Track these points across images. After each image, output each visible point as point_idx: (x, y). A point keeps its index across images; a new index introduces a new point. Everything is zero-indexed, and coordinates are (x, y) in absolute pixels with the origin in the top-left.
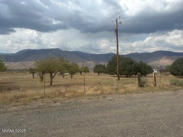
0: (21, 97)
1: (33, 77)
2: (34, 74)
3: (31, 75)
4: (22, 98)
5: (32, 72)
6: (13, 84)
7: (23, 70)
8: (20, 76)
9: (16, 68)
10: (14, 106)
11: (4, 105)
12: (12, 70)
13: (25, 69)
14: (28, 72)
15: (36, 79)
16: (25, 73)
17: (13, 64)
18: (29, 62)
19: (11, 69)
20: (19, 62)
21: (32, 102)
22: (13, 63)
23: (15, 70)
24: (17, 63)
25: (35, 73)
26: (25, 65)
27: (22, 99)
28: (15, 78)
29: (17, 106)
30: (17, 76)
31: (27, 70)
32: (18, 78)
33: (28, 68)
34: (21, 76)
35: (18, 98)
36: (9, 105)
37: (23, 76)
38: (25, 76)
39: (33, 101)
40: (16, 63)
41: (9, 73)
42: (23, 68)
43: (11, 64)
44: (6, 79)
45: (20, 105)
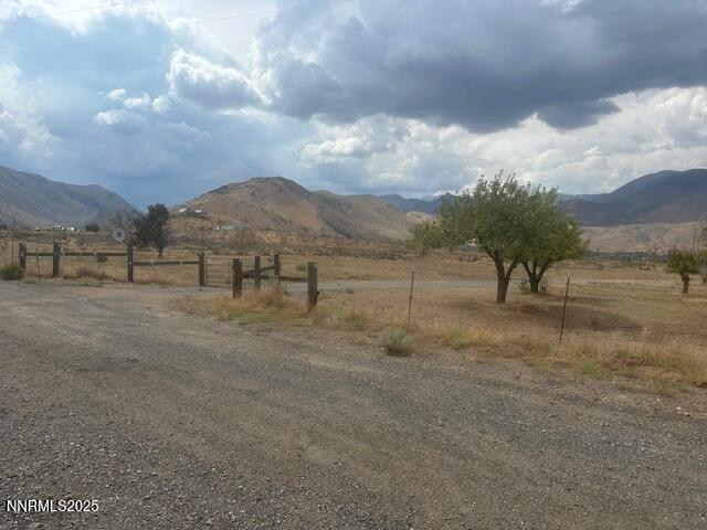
0: (644, 363)
1: (686, 290)
2: (691, 276)
3: (674, 281)
4: (650, 368)
5: (681, 266)
6: (603, 306)
7: (640, 255)
8: (626, 281)
9: (612, 249)
10: (623, 389)
11: (585, 377)
12: (597, 254)
13: (646, 255)
14: (660, 268)
15: (697, 300)
16: (648, 269)
17: (601, 234)
18: (666, 225)
19: (595, 251)
20: (622, 227)
21: (693, 393)
22: (600, 229)
23: (606, 256)
24: (617, 232)
25: (694, 272)
26: (649, 240)
27: (649, 371)
28: (608, 285)
29: (630, 390)
30: (615, 278)
31: (655, 259)
32: (621, 288)
33: (659, 251)
34: (633, 282)
35: (631, 365)
36: (603, 382)
37: (638, 282)
38: (648, 283)
39: (697, 390)
40: (612, 230)
41: (589, 266)
42: (641, 247)
43: (595, 232)
44: (580, 287)
45: (644, 391)
